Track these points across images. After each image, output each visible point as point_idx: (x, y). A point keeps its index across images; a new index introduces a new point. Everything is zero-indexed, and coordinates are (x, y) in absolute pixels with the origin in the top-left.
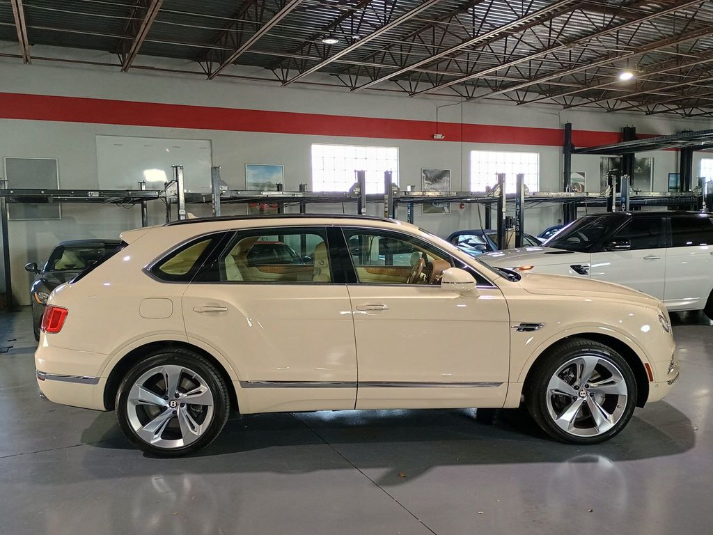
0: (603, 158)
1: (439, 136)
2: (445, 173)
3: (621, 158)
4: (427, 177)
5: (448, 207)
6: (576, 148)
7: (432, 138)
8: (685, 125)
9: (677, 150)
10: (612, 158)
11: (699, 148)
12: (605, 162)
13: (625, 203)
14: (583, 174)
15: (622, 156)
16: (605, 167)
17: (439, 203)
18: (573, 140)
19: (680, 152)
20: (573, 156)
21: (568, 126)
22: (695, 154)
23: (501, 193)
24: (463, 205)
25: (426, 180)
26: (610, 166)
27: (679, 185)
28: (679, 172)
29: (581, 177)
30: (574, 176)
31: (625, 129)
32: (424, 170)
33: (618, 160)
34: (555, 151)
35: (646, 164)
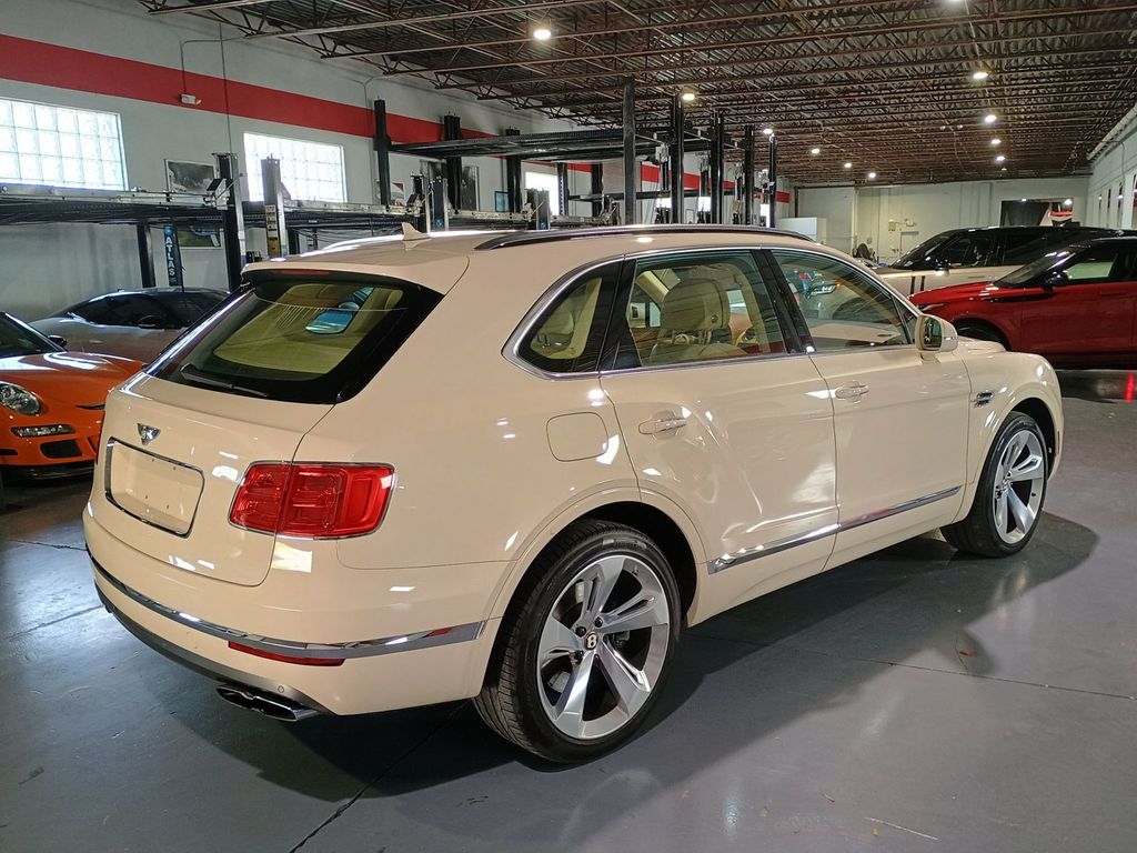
0: (421, 161)
1: (191, 99)
2: (206, 171)
3: (442, 164)
4: (176, 176)
6: (393, 143)
7: (178, 101)
8: (510, 122)
9: (501, 157)
10: (430, 163)
11: (526, 157)
12: (425, 167)
14: (400, 186)
15: (444, 161)
16: (425, 177)
18: (390, 129)
19: (505, 161)
20: (392, 156)
21: (380, 104)
22: (524, 164)
25: (176, 181)
28: (506, 191)
29: (400, 191)
30: (392, 188)
31: (446, 117)
32: (170, 163)
33: (439, 167)
34: (363, 146)
35: (470, 175)
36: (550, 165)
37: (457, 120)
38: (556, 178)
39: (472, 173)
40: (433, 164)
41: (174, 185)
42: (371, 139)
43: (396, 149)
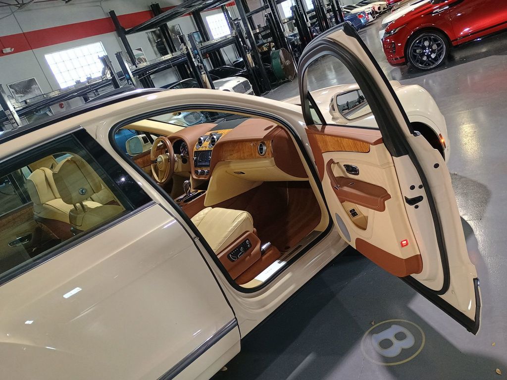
0: (147, 33)
1: (8, 50)
2: (31, 82)
3: (159, 30)
4: (16, 91)
5: (50, 111)
6: (126, 30)
7: (2, 53)
9: (189, 14)
11: (202, 9)
12: (150, 35)
13: (198, 54)
14: (140, 49)
15: (159, 28)
16: (152, 40)
17: (39, 110)
18: (122, 24)
19: (192, 16)
20: (127, 36)
21: (112, 13)
22: (201, 14)
23: (112, 74)
24: (62, 104)
25: (17, 93)
26: (155, 38)
27: (201, 39)
28: (198, 30)
29: (140, 52)
30: (135, 52)
31: (151, 6)
32: (10, 86)
33: (158, 32)
34: (112, 38)
35: (176, 30)
36: (217, 8)
37: (157, 5)
38: (223, 14)
39: (177, 28)
40: (154, 32)
41: (17, 95)
42: (115, 32)
43: (129, 32)
